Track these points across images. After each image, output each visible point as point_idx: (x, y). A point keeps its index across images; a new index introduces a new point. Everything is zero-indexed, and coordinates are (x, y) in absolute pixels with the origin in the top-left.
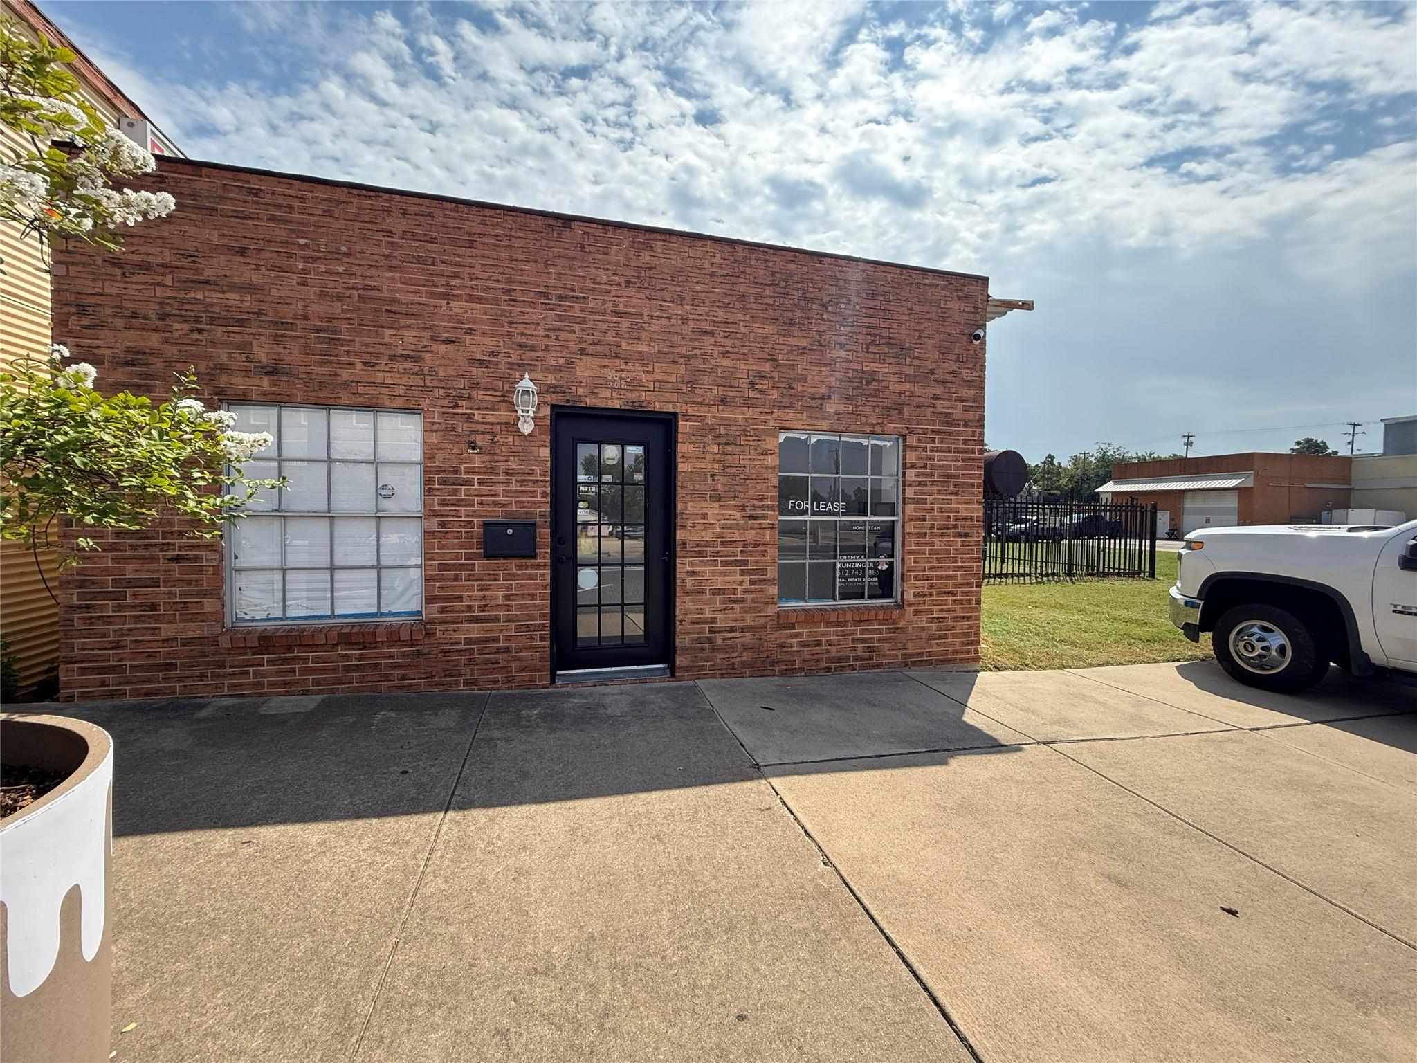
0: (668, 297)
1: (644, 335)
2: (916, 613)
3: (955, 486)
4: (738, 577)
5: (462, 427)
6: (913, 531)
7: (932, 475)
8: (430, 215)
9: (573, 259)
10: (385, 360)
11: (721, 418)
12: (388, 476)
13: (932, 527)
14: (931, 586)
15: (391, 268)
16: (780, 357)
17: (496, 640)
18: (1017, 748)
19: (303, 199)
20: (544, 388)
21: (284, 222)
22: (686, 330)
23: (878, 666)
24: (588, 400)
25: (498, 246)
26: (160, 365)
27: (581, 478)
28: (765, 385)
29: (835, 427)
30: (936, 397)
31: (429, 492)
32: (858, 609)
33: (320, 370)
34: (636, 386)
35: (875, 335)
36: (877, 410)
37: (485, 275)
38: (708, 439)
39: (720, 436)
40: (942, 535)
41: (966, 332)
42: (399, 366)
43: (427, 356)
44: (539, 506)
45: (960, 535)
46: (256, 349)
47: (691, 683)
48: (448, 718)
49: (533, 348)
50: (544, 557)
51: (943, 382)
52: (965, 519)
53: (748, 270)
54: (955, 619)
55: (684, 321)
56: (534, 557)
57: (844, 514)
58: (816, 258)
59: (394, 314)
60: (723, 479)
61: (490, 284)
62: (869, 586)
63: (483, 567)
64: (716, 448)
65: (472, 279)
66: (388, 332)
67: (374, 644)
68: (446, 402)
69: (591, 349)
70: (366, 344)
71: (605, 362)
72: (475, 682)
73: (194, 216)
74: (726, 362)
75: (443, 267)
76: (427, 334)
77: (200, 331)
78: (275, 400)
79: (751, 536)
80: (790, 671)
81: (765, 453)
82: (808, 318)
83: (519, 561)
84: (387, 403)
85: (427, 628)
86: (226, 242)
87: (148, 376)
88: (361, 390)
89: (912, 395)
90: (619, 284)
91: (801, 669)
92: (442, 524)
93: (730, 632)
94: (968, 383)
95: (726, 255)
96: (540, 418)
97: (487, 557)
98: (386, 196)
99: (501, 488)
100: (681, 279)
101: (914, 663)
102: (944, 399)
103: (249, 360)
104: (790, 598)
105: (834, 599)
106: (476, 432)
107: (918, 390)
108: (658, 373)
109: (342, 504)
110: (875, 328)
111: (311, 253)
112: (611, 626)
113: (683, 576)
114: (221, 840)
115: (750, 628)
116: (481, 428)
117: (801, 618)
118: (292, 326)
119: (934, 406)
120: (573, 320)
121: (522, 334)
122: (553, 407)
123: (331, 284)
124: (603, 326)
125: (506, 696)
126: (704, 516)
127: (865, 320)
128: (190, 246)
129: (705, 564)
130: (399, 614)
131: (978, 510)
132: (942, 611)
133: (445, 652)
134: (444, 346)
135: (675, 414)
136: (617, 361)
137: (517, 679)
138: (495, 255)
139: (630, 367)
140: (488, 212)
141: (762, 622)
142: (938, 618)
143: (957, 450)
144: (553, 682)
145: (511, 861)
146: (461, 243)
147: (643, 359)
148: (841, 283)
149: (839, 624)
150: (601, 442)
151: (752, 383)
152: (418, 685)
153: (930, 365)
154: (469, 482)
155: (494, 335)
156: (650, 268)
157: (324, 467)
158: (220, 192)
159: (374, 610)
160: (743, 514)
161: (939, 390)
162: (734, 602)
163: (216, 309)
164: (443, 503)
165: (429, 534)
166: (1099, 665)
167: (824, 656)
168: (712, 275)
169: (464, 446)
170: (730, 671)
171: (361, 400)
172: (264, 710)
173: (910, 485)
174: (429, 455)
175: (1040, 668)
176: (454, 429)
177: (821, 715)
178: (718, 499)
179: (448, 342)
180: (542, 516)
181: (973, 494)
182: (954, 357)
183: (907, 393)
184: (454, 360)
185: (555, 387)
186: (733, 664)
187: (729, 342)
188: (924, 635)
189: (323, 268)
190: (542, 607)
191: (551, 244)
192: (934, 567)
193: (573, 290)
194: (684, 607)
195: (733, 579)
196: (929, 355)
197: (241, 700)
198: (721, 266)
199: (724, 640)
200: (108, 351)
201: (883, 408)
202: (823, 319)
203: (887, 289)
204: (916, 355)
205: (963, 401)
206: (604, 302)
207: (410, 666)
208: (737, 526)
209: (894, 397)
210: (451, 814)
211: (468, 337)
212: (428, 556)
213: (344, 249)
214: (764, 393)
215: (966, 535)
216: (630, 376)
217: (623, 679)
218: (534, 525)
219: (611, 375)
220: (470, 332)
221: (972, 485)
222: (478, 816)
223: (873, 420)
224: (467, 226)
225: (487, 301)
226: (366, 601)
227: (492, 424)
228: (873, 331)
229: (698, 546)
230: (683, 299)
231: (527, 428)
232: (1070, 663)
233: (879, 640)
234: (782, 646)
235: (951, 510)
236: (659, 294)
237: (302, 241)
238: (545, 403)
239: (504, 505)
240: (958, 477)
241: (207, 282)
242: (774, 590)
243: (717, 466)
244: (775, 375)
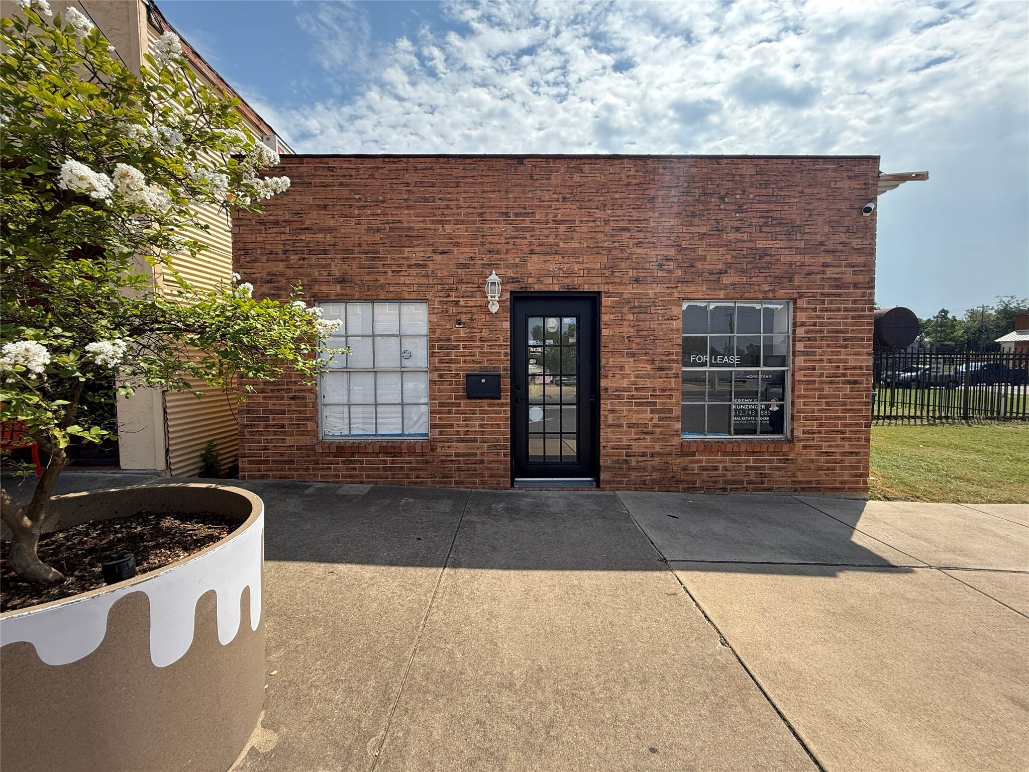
0: (594, 205)
1: (576, 236)
2: (805, 447)
3: (845, 340)
4: (649, 415)
5: (453, 310)
6: (802, 379)
7: (821, 331)
8: (431, 168)
9: (525, 186)
10: (405, 268)
11: (636, 294)
12: (407, 345)
13: (821, 375)
14: (820, 425)
15: (408, 207)
16: (684, 243)
17: (475, 455)
18: (908, 570)
19: (358, 169)
20: (505, 280)
21: (347, 185)
22: (607, 229)
23: (769, 490)
24: (536, 286)
25: (475, 183)
26: (284, 281)
27: (531, 342)
28: (671, 265)
29: (731, 296)
30: (826, 265)
31: (432, 355)
32: (751, 442)
33: (367, 278)
34: (570, 274)
35: (767, 217)
36: (769, 279)
37: (466, 205)
38: (625, 310)
39: (634, 307)
40: (831, 383)
41: (856, 206)
42: (413, 271)
43: (430, 263)
44: (503, 363)
45: (849, 382)
46: (333, 267)
47: (612, 493)
48: (445, 506)
49: (498, 252)
50: (506, 399)
51: (833, 252)
52: (854, 368)
53: (657, 178)
54: (842, 454)
55: (606, 222)
56: (499, 398)
57: (738, 366)
58: (714, 161)
59: (410, 237)
60: (637, 340)
61: (469, 211)
62: (761, 423)
63: (467, 405)
64: (631, 317)
65: (458, 208)
66: (407, 250)
67: (400, 454)
68: (442, 294)
69: (537, 249)
70: (394, 259)
71: (548, 258)
72: (462, 483)
73: (300, 189)
74: (639, 251)
75: (440, 202)
76: (430, 249)
77: (304, 259)
78: (343, 299)
79: (659, 383)
80: (691, 489)
81: (671, 319)
82: (708, 210)
83: (489, 401)
84: (407, 297)
85: (432, 445)
86: (316, 202)
87: (278, 289)
88: (391, 289)
89: (803, 265)
90: (557, 200)
91: (701, 488)
92: (441, 376)
93: (642, 456)
94: (859, 251)
95: (639, 169)
96: (503, 301)
97: (469, 398)
98: (405, 160)
99: (477, 351)
100: (603, 191)
101: (803, 489)
102: (833, 266)
103: (329, 275)
104: (692, 432)
105: (730, 434)
106: (461, 313)
107: (807, 260)
108: (587, 263)
109: (381, 364)
110: (767, 211)
111: (362, 204)
112: (553, 448)
113: (606, 413)
114: (318, 569)
115: (659, 454)
116: (464, 310)
117: (702, 448)
118: (351, 251)
119: (824, 273)
120: (526, 230)
121: (490, 243)
122: (511, 292)
123: (374, 222)
124: (546, 232)
125: (482, 493)
126: (622, 368)
127: (757, 206)
128: (298, 207)
129: (623, 405)
130: (414, 435)
131: (867, 360)
132: (830, 446)
133: (443, 461)
134: (440, 256)
135: (599, 293)
136: (557, 257)
137: (489, 482)
138: (472, 190)
139: (566, 260)
140: (468, 161)
141: (668, 450)
142: (826, 452)
143: (846, 310)
144: (512, 486)
145: (486, 607)
146: (451, 185)
147: (575, 253)
148: (737, 178)
149: (734, 454)
150: (545, 316)
151: (661, 265)
152: (427, 482)
153: (819, 238)
154: (457, 347)
155: (472, 246)
156: (580, 186)
157: (371, 339)
158: (313, 172)
159: (400, 432)
160: (653, 366)
161: (828, 259)
162: (646, 433)
163: (312, 245)
164: (441, 362)
165: (432, 382)
166: (1000, 502)
167: (721, 479)
168: (628, 185)
169: (453, 323)
170: (642, 486)
171: (391, 295)
172: (340, 492)
173: (800, 341)
174: (432, 330)
175: (932, 500)
176: (447, 311)
177: (718, 526)
178: (633, 355)
179: (443, 253)
180: (505, 370)
181: (863, 347)
182: (844, 229)
183: (798, 264)
184: (447, 264)
185: (513, 278)
186: (645, 480)
187: (641, 235)
188: (812, 466)
189: (369, 212)
190: (505, 433)
191: (510, 177)
192: (824, 409)
193: (525, 208)
194: (606, 435)
195: (646, 416)
196: (820, 230)
197: (328, 485)
198: (635, 177)
199: (637, 462)
200: (259, 275)
201: (775, 277)
202: (720, 209)
203: (779, 178)
204: (807, 230)
205: (853, 267)
206: (547, 214)
207: (421, 469)
208: (649, 376)
209: (786, 268)
210: (447, 570)
211: (455, 248)
212: (432, 397)
213: (381, 198)
214: (670, 272)
215: (855, 382)
216: (565, 267)
217: (562, 487)
218: (499, 376)
219: (552, 267)
220: (457, 245)
221: (862, 339)
222: (464, 573)
223: (766, 287)
224: (455, 172)
225: (468, 222)
226: (395, 426)
227: (471, 307)
228: (765, 214)
229: (617, 391)
230: (605, 206)
231: (494, 308)
232: (966, 498)
233: (771, 468)
234: (685, 469)
235: (840, 361)
236: (587, 204)
237: (357, 197)
238: (506, 290)
239: (479, 363)
240: (847, 332)
241: (307, 229)
242: (678, 426)
243: (632, 330)
244: (679, 257)
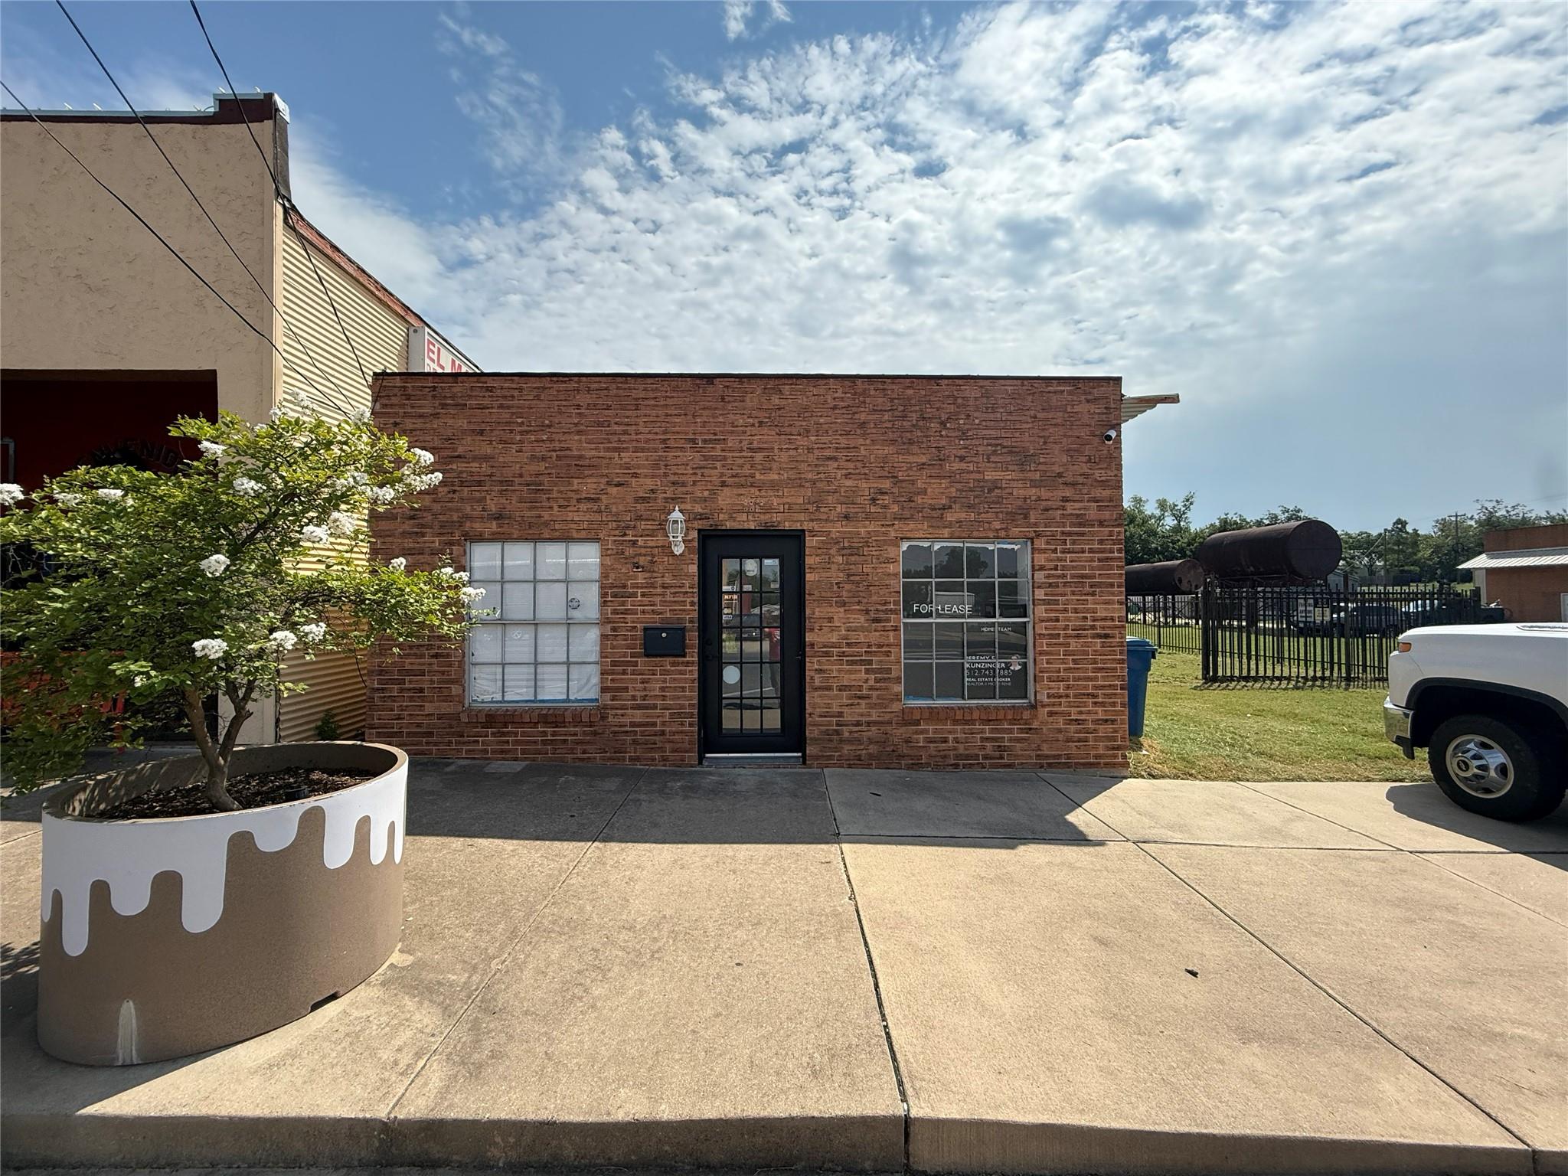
0: (795, 431)
1: (775, 466)
2: (1051, 714)
3: (1091, 587)
4: (864, 676)
5: (629, 551)
6: (1044, 632)
7: (1064, 576)
8: (607, 389)
9: (716, 409)
10: (574, 502)
11: (845, 532)
12: (576, 592)
13: (1066, 628)
14: (1068, 688)
15: (579, 433)
16: (900, 474)
17: (654, 724)
19: (521, 389)
20: (692, 516)
21: (508, 407)
22: (811, 458)
23: (1009, 766)
24: (728, 523)
25: (657, 406)
26: (430, 518)
27: (725, 588)
28: (886, 499)
29: (957, 534)
30: (1065, 500)
31: (604, 604)
32: (986, 708)
33: (528, 514)
34: (768, 509)
35: (997, 445)
36: (1001, 516)
37: (647, 430)
38: (833, 551)
39: (844, 548)
40: (1078, 636)
41: (1097, 433)
42: (583, 506)
43: (603, 497)
44: (689, 613)
45: (1099, 636)
46: (488, 502)
47: (819, 770)
48: (611, 784)
49: (683, 484)
50: (693, 657)
51: (1073, 484)
52: (1104, 619)
53: (868, 400)
54: (1096, 722)
55: (810, 450)
56: (684, 656)
57: (970, 617)
58: (933, 381)
59: (581, 467)
60: (847, 587)
61: (650, 437)
62: (1000, 686)
63: (645, 664)
64: (840, 559)
65: (637, 434)
66: (576, 481)
67: (563, 724)
68: (617, 532)
69: (730, 481)
70: (561, 492)
71: (742, 491)
72: (638, 759)
73: (452, 412)
74: (848, 483)
75: (616, 427)
76: (604, 480)
77: (454, 491)
78: (501, 538)
79: (874, 637)
80: (916, 766)
81: (888, 561)
82: (927, 436)
83: (672, 659)
84: (575, 535)
85: (602, 712)
86: (472, 427)
87: (423, 526)
88: (557, 527)
89: (1039, 499)
90: (753, 425)
91: (929, 764)
92: (614, 629)
93: (856, 725)
94: (1103, 483)
95: (847, 390)
96: (689, 541)
97: (647, 656)
98: (576, 379)
99: (659, 599)
100: (806, 415)
101: (1050, 765)
102: (1074, 501)
103: (484, 510)
104: (917, 695)
105: (964, 699)
106: (640, 555)
107: (1044, 493)
108: (787, 497)
109: (543, 614)
110: (996, 439)
111: (525, 428)
112: (751, 721)
113: (812, 673)
114: (457, 843)
115: (876, 723)
116: (643, 551)
117: (926, 715)
118: (511, 483)
119: (1064, 508)
120: (715, 458)
121: (675, 474)
122: (699, 531)
123: (538, 449)
124: (740, 461)
125: (659, 771)
126: (830, 620)
127: (985, 432)
128: (449, 432)
129: (832, 663)
130: (582, 701)
131: (1119, 610)
132: (1081, 713)
133: (615, 732)
134: (616, 489)
135: (803, 531)
136: (753, 490)
137: (671, 758)
138: (654, 413)
139: (763, 493)
140: (650, 381)
141: (887, 718)
142: (1076, 720)
143: (1091, 551)
144: (700, 763)
146: (629, 407)
147: (774, 485)
148: (960, 401)
149: (967, 723)
150: (742, 557)
151: (874, 500)
152: (595, 758)
153: (1057, 469)
154: (634, 595)
155: (653, 477)
156: (779, 409)
157: (532, 584)
158: (469, 393)
159: (565, 697)
160: (867, 617)
161: (1068, 492)
162: (860, 698)
163: (464, 475)
164: (615, 612)
165: (604, 637)
167: (952, 753)
168: (835, 408)
169: (630, 566)
170: (857, 762)
171: (557, 534)
172: (488, 769)
173: (1039, 587)
174: (604, 575)
175: (1207, 778)
176: (623, 553)
177: (921, 804)
178: (844, 604)
179: (619, 485)
180: (691, 621)
181: (1113, 594)
182: (1084, 459)
183: (1033, 498)
184: (623, 499)
185: (701, 514)
186: (860, 755)
187: (851, 465)
188: (1061, 737)
189: (533, 438)
190: (691, 698)
191: (698, 399)
192: (1071, 669)
193: (715, 434)
194: (812, 699)
195: (859, 677)
196: (1057, 459)
197: (474, 762)
198: (842, 399)
199: (851, 732)
200: (400, 511)
201: (1007, 513)
202: (941, 436)
203: (1007, 401)
204: (1042, 460)
205: (1097, 501)
206: (741, 441)
207: (589, 743)
208: (863, 629)
209: (1019, 503)
210: (596, 844)
211: (634, 480)
212: (603, 654)
213: (547, 422)
214: (885, 507)
215: (1106, 636)
216: (762, 501)
217: (760, 764)
218: (683, 629)
219: (746, 501)
220: (635, 475)
221: (1112, 585)
223: (997, 525)
224: (634, 394)
225: (648, 450)
226: (560, 690)
227: (652, 547)
228: (994, 442)
229: (825, 647)
230: (808, 431)
231: (679, 550)
233: (1010, 740)
234: (907, 741)
235: (1088, 611)
236: (788, 430)
237: (519, 420)
238: (693, 528)
239: (661, 613)
240: (1095, 577)
241: (459, 457)
242: (901, 688)
243: (841, 575)
244: (895, 490)
